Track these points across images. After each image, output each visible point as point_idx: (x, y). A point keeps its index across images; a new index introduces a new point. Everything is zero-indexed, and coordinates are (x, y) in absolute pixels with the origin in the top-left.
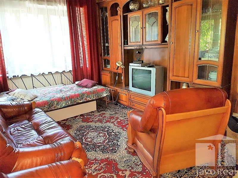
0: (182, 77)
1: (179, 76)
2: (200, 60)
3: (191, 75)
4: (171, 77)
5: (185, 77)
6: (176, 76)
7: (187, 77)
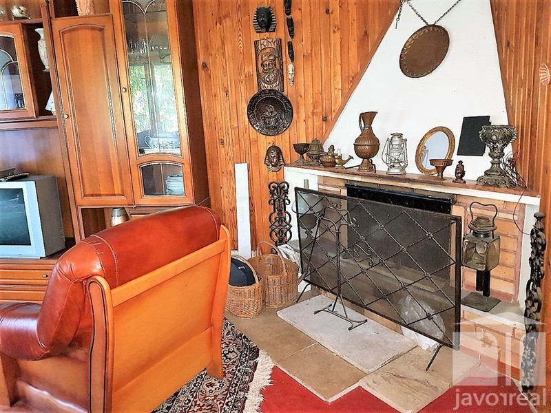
0: (107, 195)
1: (100, 195)
2: (142, 154)
3: (128, 190)
4: (81, 200)
5: (115, 195)
6: (92, 195)
7: (119, 195)
